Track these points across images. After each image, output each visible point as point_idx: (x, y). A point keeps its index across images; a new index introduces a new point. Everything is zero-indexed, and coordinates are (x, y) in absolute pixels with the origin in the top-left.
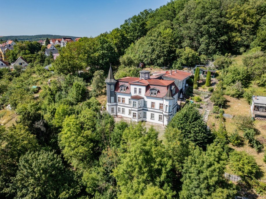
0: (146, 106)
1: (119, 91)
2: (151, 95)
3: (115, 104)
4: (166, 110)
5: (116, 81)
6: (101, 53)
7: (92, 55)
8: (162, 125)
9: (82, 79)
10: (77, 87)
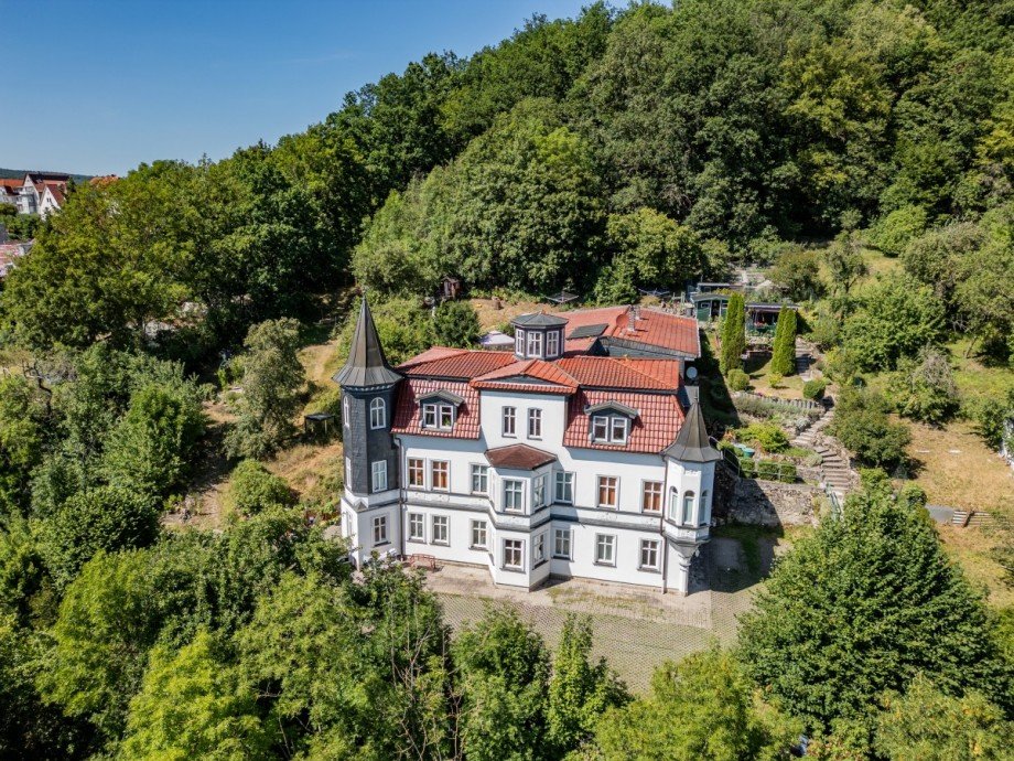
0: (568, 496)
1: (415, 424)
2: (597, 439)
3: (391, 496)
4: (685, 517)
5: (397, 378)
6: (264, 233)
7: (216, 245)
8: (655, 589)
9: (179, 367)
10: (158, 416)
